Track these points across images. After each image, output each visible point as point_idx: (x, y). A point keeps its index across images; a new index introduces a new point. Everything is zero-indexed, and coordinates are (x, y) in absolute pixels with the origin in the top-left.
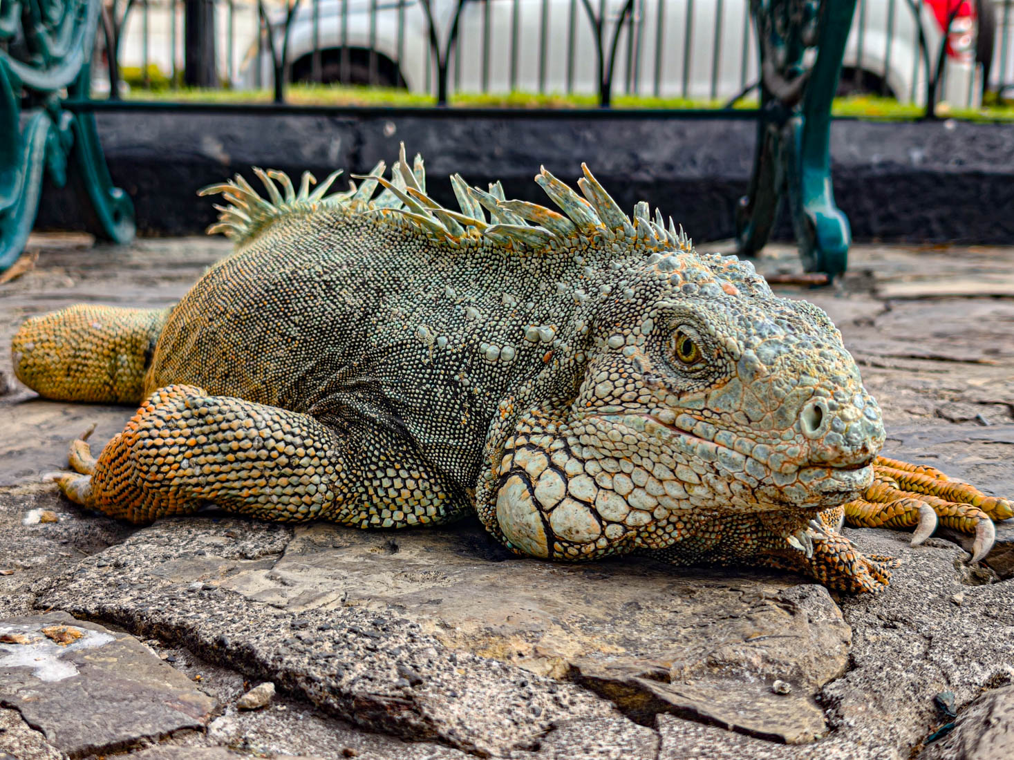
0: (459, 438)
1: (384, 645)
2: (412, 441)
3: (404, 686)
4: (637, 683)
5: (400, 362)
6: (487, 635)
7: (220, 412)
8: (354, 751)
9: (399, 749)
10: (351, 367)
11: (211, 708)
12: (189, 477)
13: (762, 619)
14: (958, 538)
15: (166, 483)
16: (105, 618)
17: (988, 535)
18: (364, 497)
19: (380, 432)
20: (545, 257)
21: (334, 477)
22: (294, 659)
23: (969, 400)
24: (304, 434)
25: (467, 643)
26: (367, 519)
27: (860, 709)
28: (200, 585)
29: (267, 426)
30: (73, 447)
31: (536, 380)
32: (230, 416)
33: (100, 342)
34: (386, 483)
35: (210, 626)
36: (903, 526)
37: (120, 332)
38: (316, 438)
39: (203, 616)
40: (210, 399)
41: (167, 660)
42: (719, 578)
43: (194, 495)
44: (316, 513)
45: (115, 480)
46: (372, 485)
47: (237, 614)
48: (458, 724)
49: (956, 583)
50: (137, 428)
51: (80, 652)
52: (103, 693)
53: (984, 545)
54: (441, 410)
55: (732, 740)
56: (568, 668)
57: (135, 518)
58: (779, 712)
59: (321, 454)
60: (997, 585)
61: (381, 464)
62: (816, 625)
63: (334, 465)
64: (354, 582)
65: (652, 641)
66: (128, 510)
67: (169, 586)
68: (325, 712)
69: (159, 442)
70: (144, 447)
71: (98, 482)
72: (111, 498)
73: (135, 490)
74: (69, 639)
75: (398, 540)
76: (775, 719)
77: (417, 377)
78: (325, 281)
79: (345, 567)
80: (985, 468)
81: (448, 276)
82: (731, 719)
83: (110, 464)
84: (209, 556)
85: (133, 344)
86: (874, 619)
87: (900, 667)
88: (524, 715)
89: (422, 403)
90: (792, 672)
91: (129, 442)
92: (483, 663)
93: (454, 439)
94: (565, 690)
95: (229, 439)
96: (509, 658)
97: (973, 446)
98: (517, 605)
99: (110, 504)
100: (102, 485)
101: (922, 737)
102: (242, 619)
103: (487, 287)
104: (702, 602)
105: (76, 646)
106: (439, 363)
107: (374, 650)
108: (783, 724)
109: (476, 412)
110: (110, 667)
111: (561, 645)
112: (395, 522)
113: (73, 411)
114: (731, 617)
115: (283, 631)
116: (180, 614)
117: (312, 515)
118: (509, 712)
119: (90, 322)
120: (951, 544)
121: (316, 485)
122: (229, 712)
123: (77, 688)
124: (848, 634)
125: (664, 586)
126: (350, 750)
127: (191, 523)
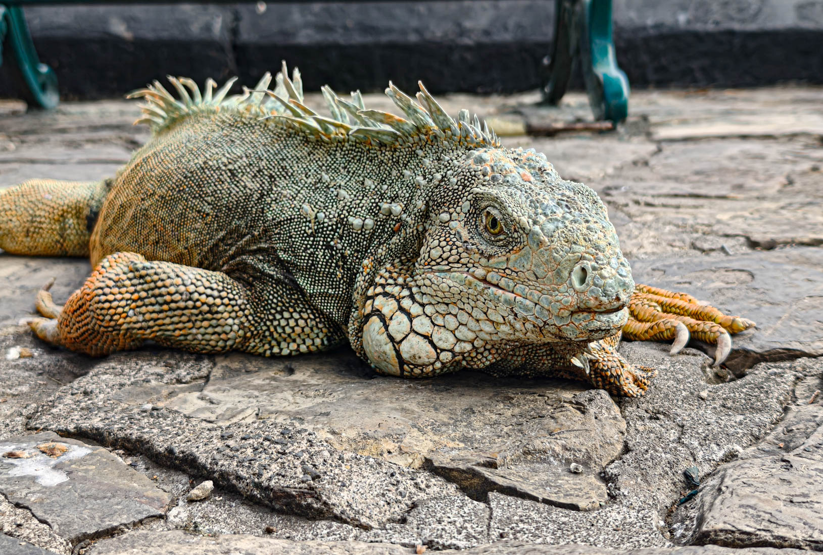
0: (336, 288)
1: (290, 450)
2: (301, 291)
3: (307, 480)
4: (473, 470)
5: (290, 233)
6: (364, 438)
7: (156, 274)
8: (275, 529)
9: (306, 526)
10: (253, 236)
11: (168, 501)
12: (135, 323)
13: (562, 417)
14: (705, 347)
15: (117, 327)
16: (81, 435)
17: (726, 345)
18: (267, 333)
19: (277, 285)
20: (395, 151)
21: (244, 319)
22: (226, 463)
23: (716, 233)
24: (220, 288)
25: (351, 445)
26: (269, 349)
27: (632, 482)
28: (149, 406)
29: (192, 283)
30: (39, 296)
31: (389, 244)
32: (163, 276)
33: (51, 210)
34: (283, 323)
35: (161, 438)
36: (665, 340)
37: (67, 202)
38: (229, 291)
39: (155, 431)
40: (147, 264)
41: (131, 465)
42: (530, 387)
43: (139, 336)
44: (231, 346)
45: (77, 325)
46: (272, 324)
47: (180, 428)
48: (347, 506)
49: (702, 383)
50: (93, 288)
51: (67, 462)
52: (89, 493)
53: (723, 352)
54: (322, 267)
55: (542, 509)
56: (424, 461)
57: (93, 353)
58: (575, 487)
59: (233, 302)
60: (732, 383)
61: (279, 309)
62: (600, 420)
63: (243, 310)
64: (263, 399)
65: (483, 438)
66: (88, 347)
67: (127, 408)
68: (251, 501)
69: (111, 297)
70: (99, 302)
71: (64, 327)
72: (74, 338)
73: (93, 333)
74: (58, 453)
75: (294, 365)
76: (572, 492)
77: (303, 244)
78: (230, 170)
79: (256, 388)
80: (725, 292)
81: (323, 165)
82: (540, 494)
83: (73, 313)
84: (154, 383)
85: (77, 211)
86: (642, 413)
87: (661, 449)
88: (394, 497)
89: (308, 263)
90: (583, 456)
91: (88, 298)
92: (363, 460)
93: (332, 289)
94: (422, 477)
95: (164, 293)
96: (381, 455)
97: (717, 274)
98: (385, 414)
99: (74, 343)
100: (67, 329)
101: (676, 501)
102: (184, 432)
103: (353, 174)
104: (518, 406)
105: (63, 458)
106: (319, 232)
107: (284, 453)
108: (577, 496)
109: (347, 268)
110: (91, 473)
111: (418, 444)
112: (291, 351)
113: (33, 264)
114: (540, 417)
115: (215, 441)
116: (138, 430)
117: (228, 348)
118: (383, 495)
119: (43, 194)
120: (699, 352)
121: (231, 326)
122: (181, 503)
123: (69, 491)
124: (623, 426)
125: (491, 394)
126: (271, 528)
127: (137, 357)
